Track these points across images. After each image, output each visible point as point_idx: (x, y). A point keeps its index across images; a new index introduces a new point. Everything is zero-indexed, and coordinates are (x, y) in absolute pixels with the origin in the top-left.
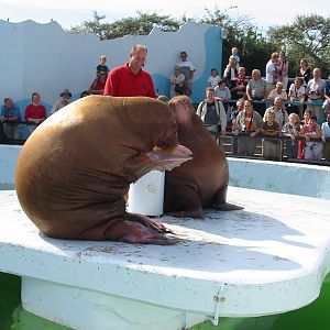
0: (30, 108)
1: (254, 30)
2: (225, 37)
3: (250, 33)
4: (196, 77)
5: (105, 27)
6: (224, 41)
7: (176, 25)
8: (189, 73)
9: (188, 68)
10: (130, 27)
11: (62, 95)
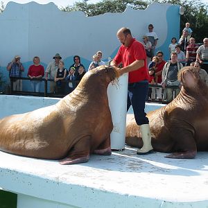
0: (32, 67)
1: (205, 8)
2: (182, 14)
3: (202, 10)
4: (159, 44)
5: (91, 7)
6: (182, 16)
7: (145, 4)
8: (154, 41)
9: (153, 37)
10: (109, 6)
11: (54, 58)
